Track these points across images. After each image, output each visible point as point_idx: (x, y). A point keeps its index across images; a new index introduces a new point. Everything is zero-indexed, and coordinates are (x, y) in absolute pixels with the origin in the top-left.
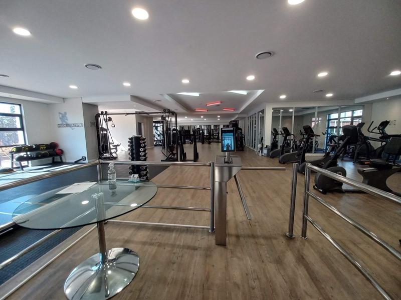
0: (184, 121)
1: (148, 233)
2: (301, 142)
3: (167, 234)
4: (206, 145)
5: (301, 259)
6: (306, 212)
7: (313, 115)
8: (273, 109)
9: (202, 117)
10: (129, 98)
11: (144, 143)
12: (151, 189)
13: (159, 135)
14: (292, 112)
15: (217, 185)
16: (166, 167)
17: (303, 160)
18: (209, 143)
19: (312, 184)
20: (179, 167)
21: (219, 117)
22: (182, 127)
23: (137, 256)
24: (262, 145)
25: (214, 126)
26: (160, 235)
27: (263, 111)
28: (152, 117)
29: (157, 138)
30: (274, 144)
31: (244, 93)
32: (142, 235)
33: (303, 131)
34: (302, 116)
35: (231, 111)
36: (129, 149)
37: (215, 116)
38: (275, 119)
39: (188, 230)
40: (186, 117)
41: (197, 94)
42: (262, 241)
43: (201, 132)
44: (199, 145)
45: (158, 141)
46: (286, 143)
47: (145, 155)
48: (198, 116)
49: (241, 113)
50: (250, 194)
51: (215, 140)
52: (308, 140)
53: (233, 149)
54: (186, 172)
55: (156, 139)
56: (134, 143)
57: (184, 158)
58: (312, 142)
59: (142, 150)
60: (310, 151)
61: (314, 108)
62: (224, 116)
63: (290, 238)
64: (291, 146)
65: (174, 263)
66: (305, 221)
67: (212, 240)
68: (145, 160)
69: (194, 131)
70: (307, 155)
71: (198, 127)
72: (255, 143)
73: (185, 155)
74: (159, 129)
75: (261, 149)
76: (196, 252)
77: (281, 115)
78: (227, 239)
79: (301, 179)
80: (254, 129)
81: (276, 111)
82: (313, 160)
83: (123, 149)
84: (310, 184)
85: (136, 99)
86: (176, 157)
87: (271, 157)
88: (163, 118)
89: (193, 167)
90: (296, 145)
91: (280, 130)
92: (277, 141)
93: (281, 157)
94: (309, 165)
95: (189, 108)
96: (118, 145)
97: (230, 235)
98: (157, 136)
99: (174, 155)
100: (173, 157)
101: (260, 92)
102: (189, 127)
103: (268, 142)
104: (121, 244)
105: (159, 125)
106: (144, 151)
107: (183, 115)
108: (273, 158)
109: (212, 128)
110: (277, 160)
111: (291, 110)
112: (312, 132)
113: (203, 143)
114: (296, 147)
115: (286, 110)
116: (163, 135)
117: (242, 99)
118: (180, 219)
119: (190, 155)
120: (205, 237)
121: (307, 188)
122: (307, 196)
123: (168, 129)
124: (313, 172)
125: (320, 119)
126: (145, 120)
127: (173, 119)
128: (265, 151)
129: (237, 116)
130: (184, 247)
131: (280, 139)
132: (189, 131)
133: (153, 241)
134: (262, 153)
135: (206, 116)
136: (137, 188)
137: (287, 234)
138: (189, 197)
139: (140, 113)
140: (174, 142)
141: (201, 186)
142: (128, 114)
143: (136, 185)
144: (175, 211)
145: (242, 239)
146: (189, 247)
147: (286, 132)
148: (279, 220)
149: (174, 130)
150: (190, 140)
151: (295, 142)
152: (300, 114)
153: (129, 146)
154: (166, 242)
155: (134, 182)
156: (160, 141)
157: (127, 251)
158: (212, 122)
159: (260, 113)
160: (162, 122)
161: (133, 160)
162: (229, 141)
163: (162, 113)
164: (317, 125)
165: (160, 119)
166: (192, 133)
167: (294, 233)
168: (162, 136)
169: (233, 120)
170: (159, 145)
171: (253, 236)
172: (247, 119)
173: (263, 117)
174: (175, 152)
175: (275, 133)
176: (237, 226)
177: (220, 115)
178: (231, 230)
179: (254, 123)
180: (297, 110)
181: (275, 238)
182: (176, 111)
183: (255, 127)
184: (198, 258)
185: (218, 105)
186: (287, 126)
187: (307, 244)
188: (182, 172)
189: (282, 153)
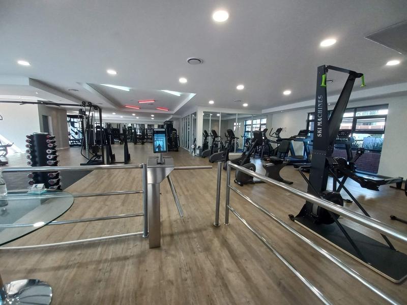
0: (111, 118)
1: (63, 255)
2: (226, 142)
4: (139, 146)
5: (225, 243)
6: (228, 202)
7: (234, 120)
8: (204, 112)
9: (134, 115)
10: (26, 82)
11: (53, 142)
12: (65, 200)
13: (76, 133)
14: (219, 117)
15: (150, 187)
16: (88, 172)
17: (227, 159)
18: (143, 143)
19: (233, 179)
20: (106, 170)
21: (153, 116)
22: (109, 125)
24: (195, 146)
25: (148, 125)
26: (80, 254)
27: (195, 114)
28: (65, 110)
29: (73, 136)
30: (205, 145)
33: (227, 134)
34: (227, 121)
35: (165, 111)
36: (28, 151)
37: (148, 115)
38: (206, 121)
39: (117, 241)
40: (114, 114)
41: (127, 89)
43: (133, 131)
44: (131, 146)
45: (75, 140)
46: (215, 145)
47: (55, 158)
48: (130, 113)
49: (176, 113)
50: (183, 193)
51: (149, 140)
52: (231, 141)
53: (165, 150)
54: (115, 176)
55: (72, 138)
56: (36, 143)
57: (112, 160)
58: (234, 143)
59: (49, 151)
60: (232, 151)
61: (235, 114)
62: (158, 116)
63: (217, 226)
64: (219, 147)
66: (227, 210)
67: (146, 245)
68: (55, 164)
69: (124, 130)
70: (230, 154)
71: (130, 125)
72: (189, 143)
73: (113, 157)
74: (77, 125)
75: (194, 149)
76: (127, 262)
77: (210, 118)
78: (161, 240)
79: (224, 175)
80: (188, 130)
81: (206, 114)
82: (234, 158)
83: (18, 150)
84: (231, 178)
85: (38, 83)
86: (101, 159)
87: (202, 157)
88: (81, 111)
89: (124, 170)
90: (222, 146)
91: (210, 132)
92: (208, 142)
93: (210, 157)
94: (229, 163)
95: (118, 105)
96: (10, 146)
97: (164, 236)
98: (73, 134)
99: (99, 157)
100: (97, 159)
101: (192, 95)
102: (119, 125)
103: (200, 142)
104: (23, 275)
105: (75, 120)
106: (54, 153)
107: (109, 110)
108: (204, 157)
109: (146, 127)
110: (207, 160)
111: (218, 115)
112: (233, 135)
113: (135, 144)
114: (223, 148)
115: (215, 114)
116: (83, 133)
117: (176, 100)
118: (107, 230)
119: (119, 155)
120: (138, 243)
121: (228, 183)
122: (228, 189)
123: (90, 126)
124: (233, 169)
125: (240, 124)
126: (54, 113)
127: (97, 115)
128: (198, 152)
129: (171, 117)
131: (210, 139)
132: (118, 130)
133: (70, 263)
134: (195, 153)
135: (138, 114)
136: (43, 202)
137: (215, 224)
138: (119, 204)
139: (45, 103)
140: (98, 142)
141: (134, 189)
142: (24, 103)
143: (40, 197)
144: (100, 223)
145: (175, 237)
146: (118, 259)
147: (215, 134)
148: (208, 213)
149: (98, 127)
150: (120, 139)
151: (222, 143)
152: (225, 119)
153: (27, 146)
154: (89, 260)
155: (37, 194)
156: (78, 140)
157: (32, 283)
158: (146, 122)
159: (193, 115)
160: (81, 117)
161: (34, 164)
162: (161, 141)
163: (80, 106)
164: (238, 129)
165: (77, 113)
166: (121, 132)
167: (219, 222)
168: (81, 135)
169: (168, 120)
170: (77, 145)
171: (187, 232)
172: (181, 120)
173: (196, 119)
174: (99, 153)
175: (206, 134)
176: (171, 226)
177: (153, 114)
178: (166, 230)
179: (188, 125)
180: (223, 115)
181: (205, 230)
182: (99, 105)
183: (189, 128)
184: (129, 268)
185: (152, 104)
186: (215, 129)
187: (229, 229)
188: (109, 176)
189: (212, 154)
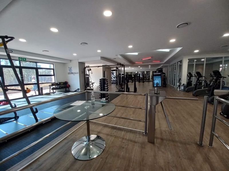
0: (129, 69)
1: (110, 130)
2: (211, 81)
3: (119, 132)
4: (141, 83)
5: (207, 159)
6: (213, 129)
7: (221, 63)
8: (189, 59)
9: (139, 67)
10: (99, 58)
11: (107, 82)
12: (111, 107)
13: (114, 78)
14: (204, 61)
16: (118, 95)
17: (212, 94)
18: (143, 82)
19: (219, 111)
20: (125, 95)
21: (150, 66)
22: (127, 73)
23: (104, 141)
24: (180, 84)
25: (147, 72)
26: (115, 132)
27: (181, 62)
28: (111, 68)
30: (189, 83)
31: (168, 50)
32: (106, 130)
33: (212, 74)
34: (212, 63)
35: (158, 62)
36: (100, 85)
37: (147, 66)
38: (190, 66)
39: (131, 131)
40: (130, 67)
41: (136, 54)
42: (179, 145)
43: (138, 75)
44: (137, 83)
46: (199, 83)
47: (107, 89)
48: (137, 66)
49: (165, 63)
50: (170, 115)
51: (147, 80)
52: (216, 80)
54: (130, 98)
55: (112, 80)
56: (102, 82)
57: (128, 90)
58: (219, 82)
59: (106, 85)
60: (218, 88)
61: (222, 58)
62: (153, 66)
63: (200, 145)
64: (203, 85)
65: (123, 148)
67: (146, 139)
68: (107, 91)
69: (134, 75)
70: (215, 91)
71: (137, 73)
72: (175, 82)
74: (114, 74)
75: (179, 86)
76: (136, 144)
77: (195, 63)
78: (155, 140)
79: (210, 107)
80: (174, 73)
81: (190, 61)
82: (220, 94)
83: (96, 85)
84: (217, 111)
85: (103, 58)
86: (123, 90)
87: (186, 92)
88: (117, 68)
89: (134, 96)
90: (207, 84)
91: (194, 73)
92: (192, 81)
93: (194, 92)
94: (217, 98)
95: (131, 62)
96: (94, 83)
97: (157, 138)
98: (113, 78)
100: (122, 90)
101: (179, 49)
102: (131, 73)
103: (184, 80)
104: (96, 133)
105: (114, 72)
106: (107, 86)
107: (128, 66)
108: (188, 92)
109: (145, 73)
110: (191, 94)
111: (203, 60)
112: (220, 75)
113: (139, 82)
114: (207, 85)
115: (199, 60)
117: (166, 54)
119: (132, 89)
120: (141, 136)
122: (214, 119)
123: (120, 74)
124: (220, 102)
125: (226, 65)
126: (107, 69)
127: (123, 69)
128: (182, 88)
129: (162, 65)
130: (128, 140)
131: (194, 80)
132: (131, 75)
133: (112, 134)
134: (180, 88)
135: (141, 66)
136: (103, 105)
137: (198, 143)
139: (105, 66)
140: (123, 81)
142: (99, 67)
143: (102, 103)
145: (165, 141)
146: (131, 141)
147: (199, 75)
148: (192, 133)
149: (122, 74)
150: (132, 80)
151: (205, 81)
152: (210, 62)
153: (99, 83)
154: (119, 136)
156: (115, 81)
158: (145, 70)
159: (179, 63)
161: (101, 90)
162: (158, 81)
163: (117, 65)
164: (224, 70)
165: (115, 69)
167: (203, 143)
168: (116, 78)
169: (159, 68)
170: (114, 83)
171: (173, 141)
172: (169, 67)
173: (181, 65)
174: (123, 87)
175: (190, 75)
179: (174, 70)
180: (208, 60)
181: (189, 144)
182: (124, 64)
183: (175, 72)
184: (137, 148)
186: (199, 70)
187: (212, 150)
188: (127, 98)
189: (195, 89)
